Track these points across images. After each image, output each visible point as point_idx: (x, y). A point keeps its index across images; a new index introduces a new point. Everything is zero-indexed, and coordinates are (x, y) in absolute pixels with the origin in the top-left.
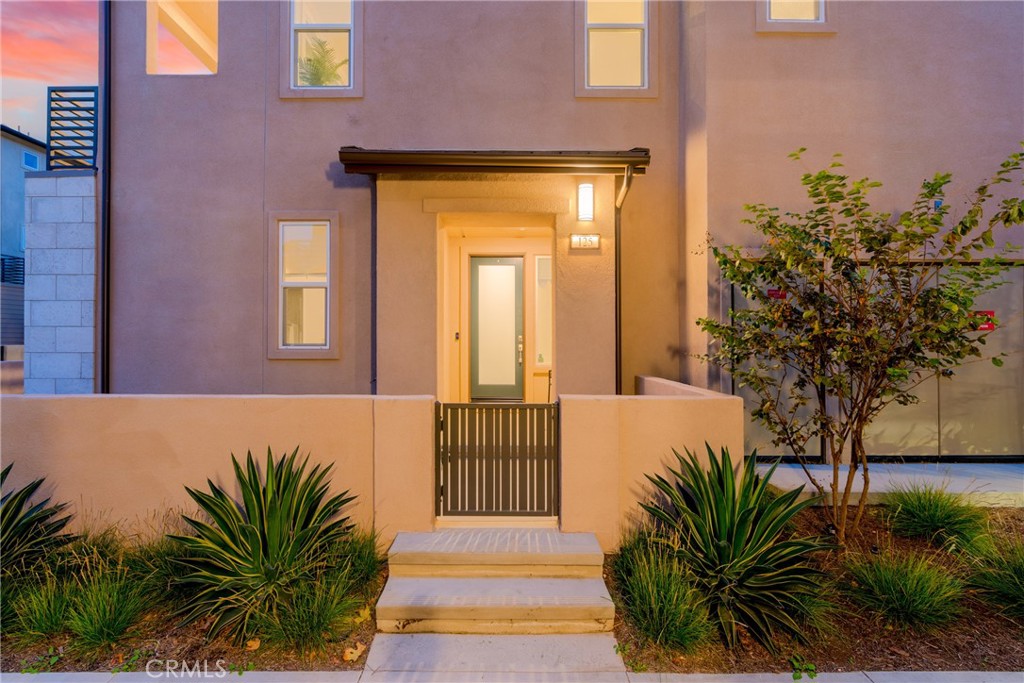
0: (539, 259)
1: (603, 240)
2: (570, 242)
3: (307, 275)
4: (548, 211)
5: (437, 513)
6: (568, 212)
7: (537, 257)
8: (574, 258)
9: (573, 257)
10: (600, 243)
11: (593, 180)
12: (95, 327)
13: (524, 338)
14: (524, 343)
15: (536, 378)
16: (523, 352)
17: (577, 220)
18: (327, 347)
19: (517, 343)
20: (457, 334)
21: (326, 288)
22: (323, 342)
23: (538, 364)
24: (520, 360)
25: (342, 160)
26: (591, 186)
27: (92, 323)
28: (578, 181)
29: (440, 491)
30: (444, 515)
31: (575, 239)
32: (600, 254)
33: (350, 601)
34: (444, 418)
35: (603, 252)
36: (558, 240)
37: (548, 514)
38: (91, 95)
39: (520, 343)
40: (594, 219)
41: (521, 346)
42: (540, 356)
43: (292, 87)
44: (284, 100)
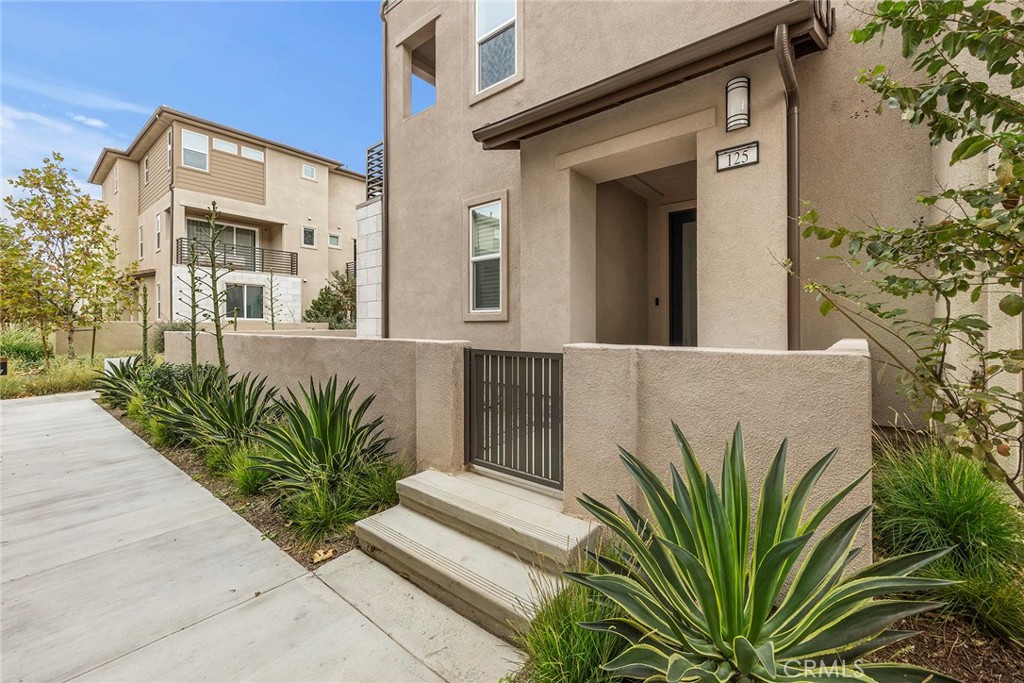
10: (759, 154)
12: (382, 301)
20: (657, 299)
25: (477, 139)
27: (380, 298)
43: (477, 93)
44: (472, 106)
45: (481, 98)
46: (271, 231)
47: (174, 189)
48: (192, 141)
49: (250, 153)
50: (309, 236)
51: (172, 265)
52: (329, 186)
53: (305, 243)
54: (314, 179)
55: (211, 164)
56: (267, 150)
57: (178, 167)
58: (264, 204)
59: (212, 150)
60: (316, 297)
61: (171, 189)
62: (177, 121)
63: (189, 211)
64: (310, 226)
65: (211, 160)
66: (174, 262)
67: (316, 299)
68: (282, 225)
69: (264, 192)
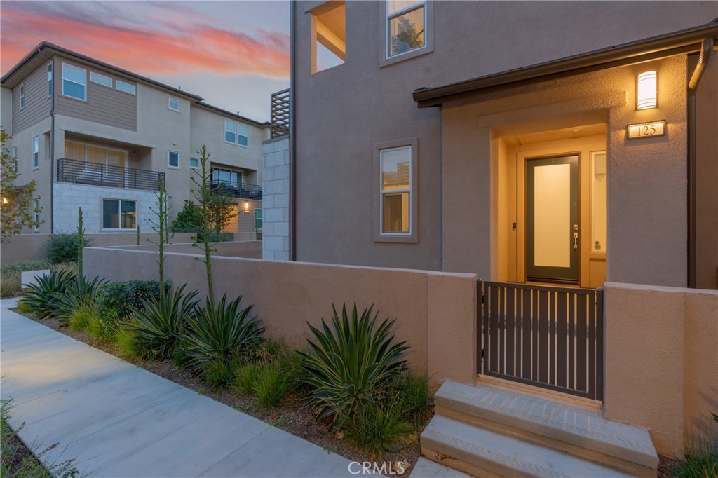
0: (595, 155)
1: (669, 126)
2: (627, 133)
3: (397, 185)
4: (601, 107)
5: (479, 372)
6: (624, 104)
7: (593, 154)
8: (632, 149)
9: (630, 147)
10: (665, 129)
11: (657, 67)
12: (290, 222)
13: (579, 227)
14: (579, 231)
15: (592, 263)
16: (579, 239)
17: (636, 109)
18: (410, 234)
19: (572, 231)
20: (514, 224)
21: (409, 193)
22: (407, 231)
23: (594, 250)
24: (576, 246)
25: (415, 99)
26: (655, 72)
27: (288, 220)
28: (636, 71)
29: (481, 354)
30: (484, 374)
31: (634, 130)
32: (667, 140)
33: (402, 425)
34: (486, 293)
35: (670, 138)
36: (612, 133)
37: (590, 396)
38: (288, 93)
39: (576, 231)
40: (657, 106)
41: (576, 234)
42: (597, 243)
43: (387, 58)
44: (382, 68)
45: (391, 63)
46: (139, 153)
47: (56, 116)
48: (72, 74)
49: (123, 86)
50: (173, 159)
51: (52, 182)
52: (191, 115)
53: (171, 164)
54: (178, 110)
55: (88, 94)
56: (138, 85)
57: (58, 96)
58: (135, 129)
59: (89, 83)
60: (181, 210)
61: (52, 115)
62: (59, 56)
63: (69, 136)
64: (174, 150)
65: (88, 91)
66: (55, 179)
67: (181, 211)
68: (151, 148)
69: (135, 120)
